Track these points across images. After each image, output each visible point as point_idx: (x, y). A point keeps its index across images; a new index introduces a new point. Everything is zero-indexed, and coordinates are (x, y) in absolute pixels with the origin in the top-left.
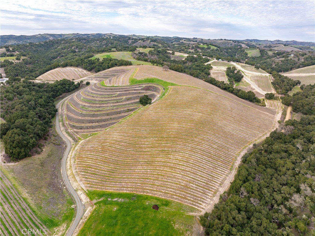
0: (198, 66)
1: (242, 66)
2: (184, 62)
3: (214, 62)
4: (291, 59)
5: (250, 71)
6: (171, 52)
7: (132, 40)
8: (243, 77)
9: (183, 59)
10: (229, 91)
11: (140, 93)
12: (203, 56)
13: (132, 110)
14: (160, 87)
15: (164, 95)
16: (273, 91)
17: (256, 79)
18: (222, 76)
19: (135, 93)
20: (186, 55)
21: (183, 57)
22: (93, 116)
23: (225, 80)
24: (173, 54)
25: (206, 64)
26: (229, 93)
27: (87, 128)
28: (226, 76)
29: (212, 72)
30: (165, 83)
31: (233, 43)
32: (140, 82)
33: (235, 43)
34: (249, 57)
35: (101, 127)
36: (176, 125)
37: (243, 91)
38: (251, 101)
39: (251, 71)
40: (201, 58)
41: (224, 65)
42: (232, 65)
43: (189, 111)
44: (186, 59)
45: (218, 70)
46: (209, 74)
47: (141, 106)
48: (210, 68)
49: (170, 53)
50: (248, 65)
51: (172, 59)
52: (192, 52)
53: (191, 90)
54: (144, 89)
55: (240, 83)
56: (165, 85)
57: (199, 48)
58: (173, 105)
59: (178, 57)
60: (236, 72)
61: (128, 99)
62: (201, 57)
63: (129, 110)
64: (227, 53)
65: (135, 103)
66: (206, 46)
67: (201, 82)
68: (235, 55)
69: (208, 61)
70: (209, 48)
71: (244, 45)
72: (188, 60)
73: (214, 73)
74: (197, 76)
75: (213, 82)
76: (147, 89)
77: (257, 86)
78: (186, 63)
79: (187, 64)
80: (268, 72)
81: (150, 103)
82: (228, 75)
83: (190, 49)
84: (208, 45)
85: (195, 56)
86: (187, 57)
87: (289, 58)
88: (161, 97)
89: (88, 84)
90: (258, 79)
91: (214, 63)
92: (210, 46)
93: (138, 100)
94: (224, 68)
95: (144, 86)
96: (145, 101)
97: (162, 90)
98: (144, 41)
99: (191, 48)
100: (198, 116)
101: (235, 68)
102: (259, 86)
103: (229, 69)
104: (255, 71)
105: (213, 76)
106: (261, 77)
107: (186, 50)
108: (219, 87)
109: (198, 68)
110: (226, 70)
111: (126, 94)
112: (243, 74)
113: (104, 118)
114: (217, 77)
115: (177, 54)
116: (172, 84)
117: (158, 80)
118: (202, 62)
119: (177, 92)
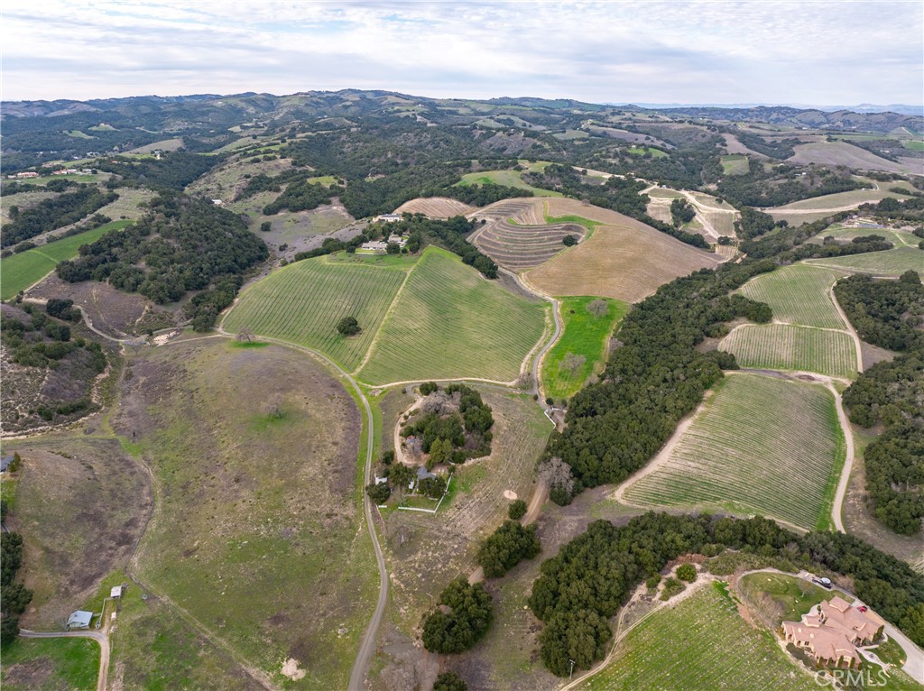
0: (627, 196)
1: (698, 198)
2: (604, 189)
3: (654, 190)
4: (798, 183)
5: (708, 205)
6: (581, 169)
7: (481, 129)
8: (694, 214)
9: (603, 184)
10: (669, 233)
11: (561, 233)
12: (637, 177)
13: (558, 250)
14: (583, 227)
15: (590, 235)
16: (733, 235)
17: (714, 217)
18: (663, 213)
19: (556, 233)
20: (607, 176)
21: (603, 179)
22: (522, 254)
23: (668, 219)
24: (584, 173)
25: (641, 193)
26: (668, 236)
27: (521, 264)
28: (670, 214)
29: (649, 206)
30: (590, 221)
31: (709, 131)
32: (558, 220)
33: (713, 133)
34: (724, 175)
35: (533, 264)
36: (609, 261)
37: (686, 234)
38: (697, 246)
39: (710, 205)
40: (633, 182)
41: (668, 195)
42: (683, 195)
43: (621, 250)
44: (607, 183)
45: (659, 204)
46: (645, 210)
47: (566, 247)
48: (646, 199)
49: (578, 172)
50: (709, 196)
51: (583, 182)
52: (615, 164)
53: (622, 230)
54: (564, 229)
55: (690, 224)
56: (590, 225)
57: (628, 155)
58: (604, 245)
59: (593, 179)
60: (686, 207)
61: (551, 239)
62: (633, 179)
63: (554, 251)
64: (685, 165)
65: (559, 244)
66: (642, 152)
67: (633, 221)
68: (701, 170)
69: (644, 187)
70: (648, 156)
71: (733, 136)
72: (610, 185)
73: (652, 209)
74: (628, 214)
75: (648, 221)
76: (569, 228)
77: (712, 228)
78: (608, 189)
79: (609, 193)
80: (735, 208)
81: (577, 244)
82: (673, 211)
83: (610, 157)
84: (646, 149)
85: (622, 177)
86: (609, 179)
87: (795, 181)
88: (587, 238)
89: (484, 222)
90: (717, 217)
91: (654, 193)
92: (651, 150)
93: (561, 241)
94: (668, 201)
95: (564, 225)
96: (570, 241)
97: (586, 230)
98: (509, 135)
99: (612, 155)
100: (630, 254)
101: (684, 201)
102: (715, 229)
103: (676, 201)
104: (715, 206)
105: (650, 213)
106: (722, 215)
107: (603, 159)
108: (656, 227)
109: (628, 200)
110: (671, 203)
111: (547, 235)
112: (696, 210)
113: (533, 256)
114: (656, 214)
115: (592, 173)
116: (598, 224)
117: (580, 218)
118: (634, 190)
119: (605, 232)
